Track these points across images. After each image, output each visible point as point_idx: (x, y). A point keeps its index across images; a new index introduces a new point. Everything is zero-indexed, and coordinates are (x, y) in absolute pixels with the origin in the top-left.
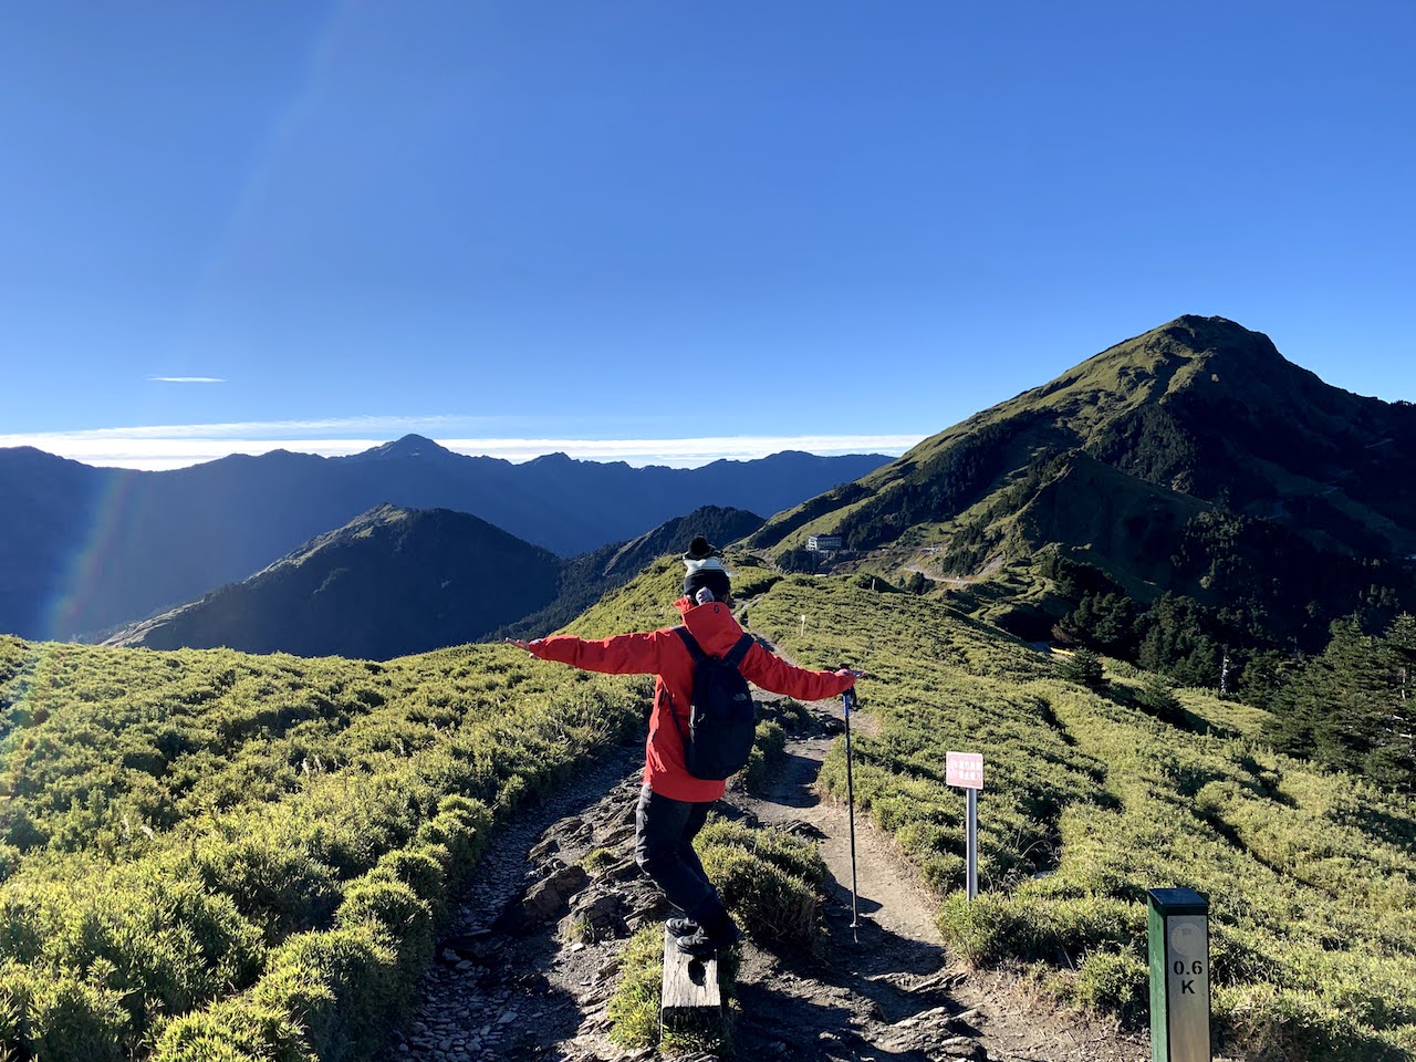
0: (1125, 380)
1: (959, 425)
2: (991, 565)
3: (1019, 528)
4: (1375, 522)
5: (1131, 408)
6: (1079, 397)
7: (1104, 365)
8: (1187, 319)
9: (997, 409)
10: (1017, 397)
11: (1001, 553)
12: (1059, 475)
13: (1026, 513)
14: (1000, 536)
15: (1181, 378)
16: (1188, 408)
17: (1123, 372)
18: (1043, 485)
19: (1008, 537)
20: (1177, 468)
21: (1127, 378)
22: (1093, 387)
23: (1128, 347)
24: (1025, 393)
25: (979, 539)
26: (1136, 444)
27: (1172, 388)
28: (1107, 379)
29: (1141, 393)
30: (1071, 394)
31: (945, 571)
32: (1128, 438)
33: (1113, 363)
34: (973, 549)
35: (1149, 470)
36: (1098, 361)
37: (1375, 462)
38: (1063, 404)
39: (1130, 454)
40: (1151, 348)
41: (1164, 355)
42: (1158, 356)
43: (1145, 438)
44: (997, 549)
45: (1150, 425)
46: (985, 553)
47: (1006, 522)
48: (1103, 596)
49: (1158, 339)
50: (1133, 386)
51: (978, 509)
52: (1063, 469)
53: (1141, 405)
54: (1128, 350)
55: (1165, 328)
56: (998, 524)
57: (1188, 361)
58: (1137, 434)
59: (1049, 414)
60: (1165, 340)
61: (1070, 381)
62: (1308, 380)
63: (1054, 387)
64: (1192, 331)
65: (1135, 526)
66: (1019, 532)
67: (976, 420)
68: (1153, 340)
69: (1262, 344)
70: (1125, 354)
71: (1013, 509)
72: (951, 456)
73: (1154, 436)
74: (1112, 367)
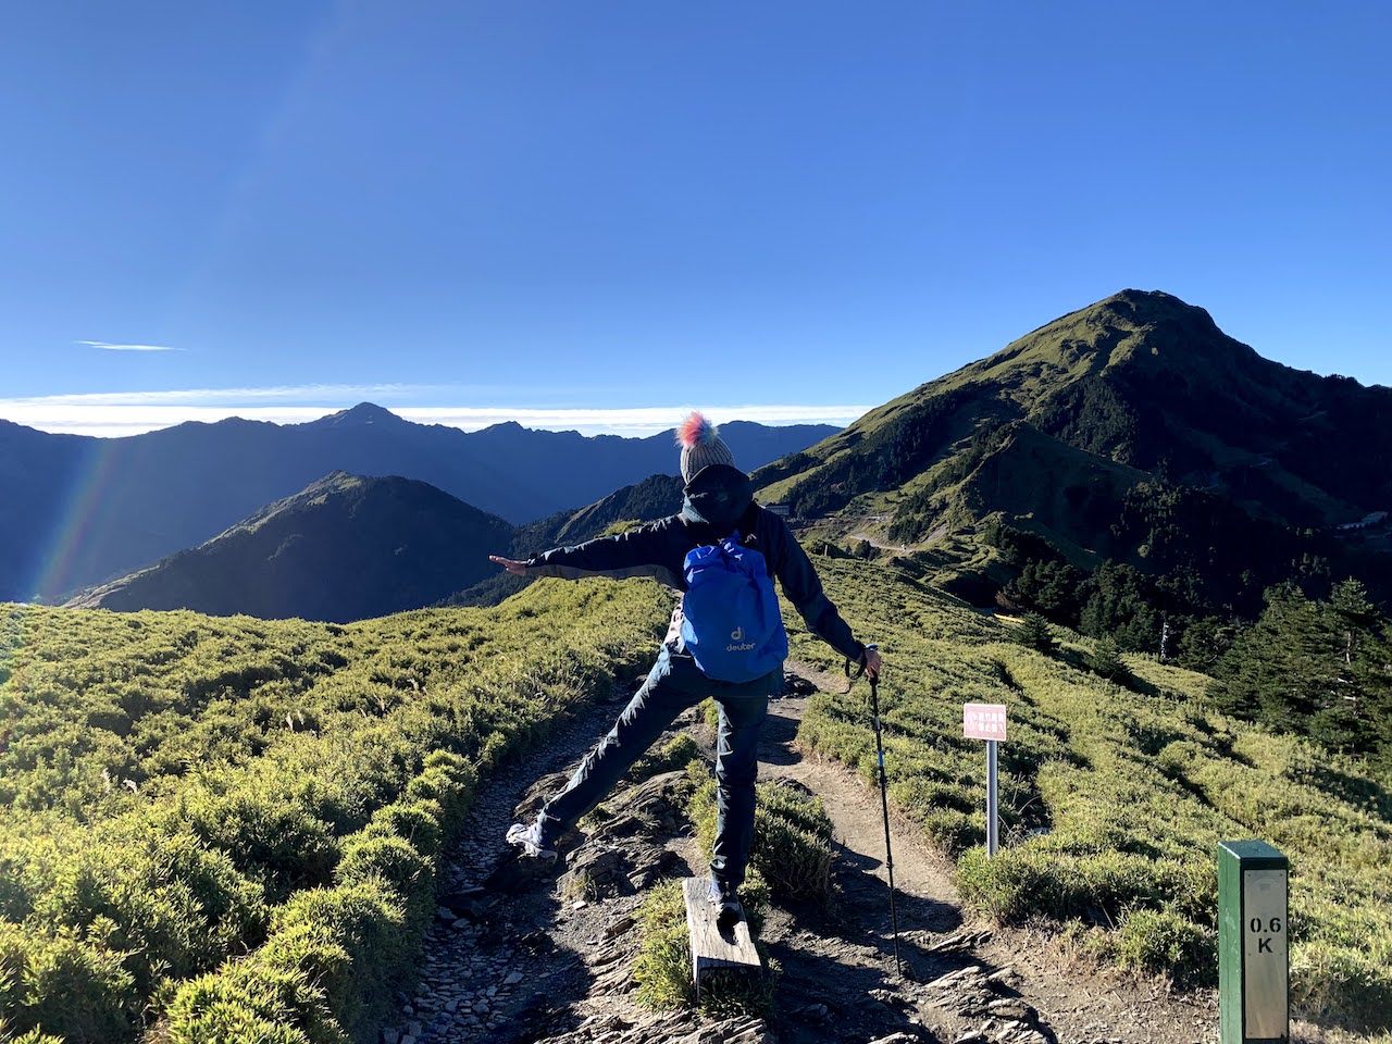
0: (1067, 353)
1: (905, 397)
2: (936, 533)
3: (962, 497)
4: (1308, 492)
5: (1073, 380)
6: (1021, 369)
7: (1048, 338)
8: (1129, 293)
9: (942, 381)
10: (962, 369)
11: (945, 522)
12: (1004, 444)
13: (970, 482)
14: (944, 505)
15: (1121, 352)
16: (1128, 381)
17: (1065, 345)
18: (987, 455)
19: (952, 506)
20: (1117, 439)
21: (1069, 351)
22: (1037, 360)
23: (1070, 321)
24: (970, 364)
25: (924, 508)
26: (1077, 415)
27: (1113, 361)
28: (1049, 352)
29: (1083, 366)
30: (1014, 367)
31: (890, 539)
32: (1069, 410)
33: (1056, 336)
34: (918, 517)
35: (1090, 442)
36: (1041, 334)
37: (1309, 434)
38: (1006, 376)
39: (1071, 426)
40: (1093, 321)
41: (1106, 328)
42: (1100, 329)
43: (1086, 411)
44: (942, 518)
45: (1091, 397)
46: (930, 521)
47: (951, 491)
48: (1045, 563)
49: (1100, 313)
50: (1075, 358)
51: (923, 479)
52: (1006, 440)
53: (1082, 378)
54: (1070, 324)
55: (1106, 302)
56: (942, 493)
57: (1128, 334)
58: (1079, 406)
59: (993, 386)
60: (1107, 314)
61: (1014, 354)
62: (1244, 354)
63: (998, 360)
64: (1133, 305)
65: (1076, 495)
66: (963, 501)
67: (921, 391)
68: (1094, 314)
69: (1200, 318)
70: (1067, 327)
71: (957, 479)
72: (897, 426)
73: (1095, 408)
74: (1055, 340)
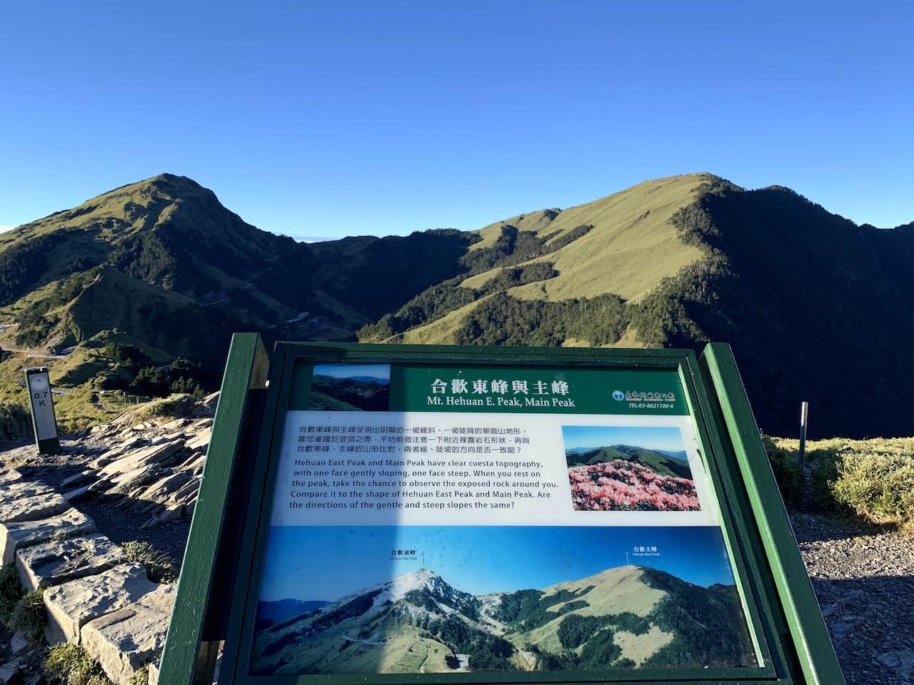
0: (129, 213)
1: (8, 233)
2: (53, 339)
3: (70, 314)
5: (134, 232)
6: (98, 222)
7: (114, 201)
8: (166, 175)
9: (36, 224)
10: (51, 216)
11: (59, 332)
13: (75, 305)
14: (57, 320)
15: (165, 214)
16: (169, 234)
17: (128, 207)
18: (85, 287)
19: (63, 321)
20: (165, 272)
21: (130, 212)
22: (108, 216)
23: (130, 190)
24: (58, 213)
25: (42, 322)
26: (139, 256)
27: (161, 221)
28: (118, 211)
29: (140, 223)
30: (93, 219)
32: (133, 252)
33: (120, 200)
34: (38, 329)
35: (148, 273)
36: (109, 197)
37: (271, 269)
38: (87, 226)
39: (135, 262)
40: (145, 192)
41: (154, 198)
42: (149, 199)
43: (145, 252)
44: (56, 329)
45: (147, 244)
46: (47, 332)
47: (61, 310)
49: (149, 187)
50: (134, 217)
51: (35, 296)
52: (97, 277)
53: (140, 231)
54: (130, 192)
55: (152, 180)
56: (54, 312)
57: (168, 203)
58: (140, 249)
59: (77, 232)
60: (154, 188)
61: (91, 209)
62: (235, 219)
63: (80, 212)
64: (168, 184)
65: (145, 312)
66: (71, 318)
67: (21, 230)
68: (145, 188)
69: (210, 196)
70: (127, 194)
71: (65, 301)
73: (150, 251)
74: (120, 202)
